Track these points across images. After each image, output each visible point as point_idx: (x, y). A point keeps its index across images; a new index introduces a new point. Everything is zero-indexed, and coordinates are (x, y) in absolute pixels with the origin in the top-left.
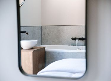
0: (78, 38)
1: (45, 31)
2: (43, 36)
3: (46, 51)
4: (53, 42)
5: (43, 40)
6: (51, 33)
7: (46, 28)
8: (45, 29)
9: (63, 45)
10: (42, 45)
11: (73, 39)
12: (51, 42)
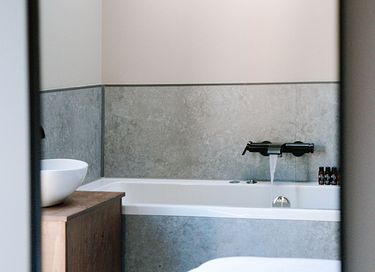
0: (275, 147)
1: (119, 110)
2: (110, 132)
3: (127, 212)
4: (159, 161)
5: (107, 153)
6: (150, 118)
7: (125, 94)
8: (121, 97)
9: (204, 177)
10: (102, 175)
11: (252, 148)
12: (149, 164)
